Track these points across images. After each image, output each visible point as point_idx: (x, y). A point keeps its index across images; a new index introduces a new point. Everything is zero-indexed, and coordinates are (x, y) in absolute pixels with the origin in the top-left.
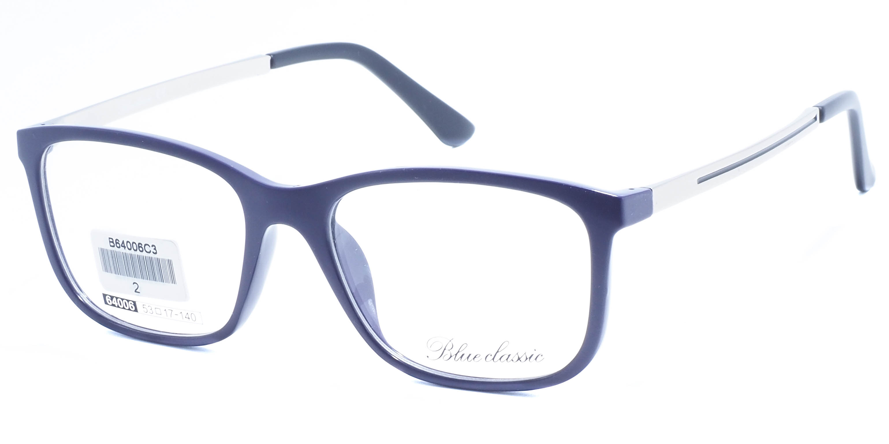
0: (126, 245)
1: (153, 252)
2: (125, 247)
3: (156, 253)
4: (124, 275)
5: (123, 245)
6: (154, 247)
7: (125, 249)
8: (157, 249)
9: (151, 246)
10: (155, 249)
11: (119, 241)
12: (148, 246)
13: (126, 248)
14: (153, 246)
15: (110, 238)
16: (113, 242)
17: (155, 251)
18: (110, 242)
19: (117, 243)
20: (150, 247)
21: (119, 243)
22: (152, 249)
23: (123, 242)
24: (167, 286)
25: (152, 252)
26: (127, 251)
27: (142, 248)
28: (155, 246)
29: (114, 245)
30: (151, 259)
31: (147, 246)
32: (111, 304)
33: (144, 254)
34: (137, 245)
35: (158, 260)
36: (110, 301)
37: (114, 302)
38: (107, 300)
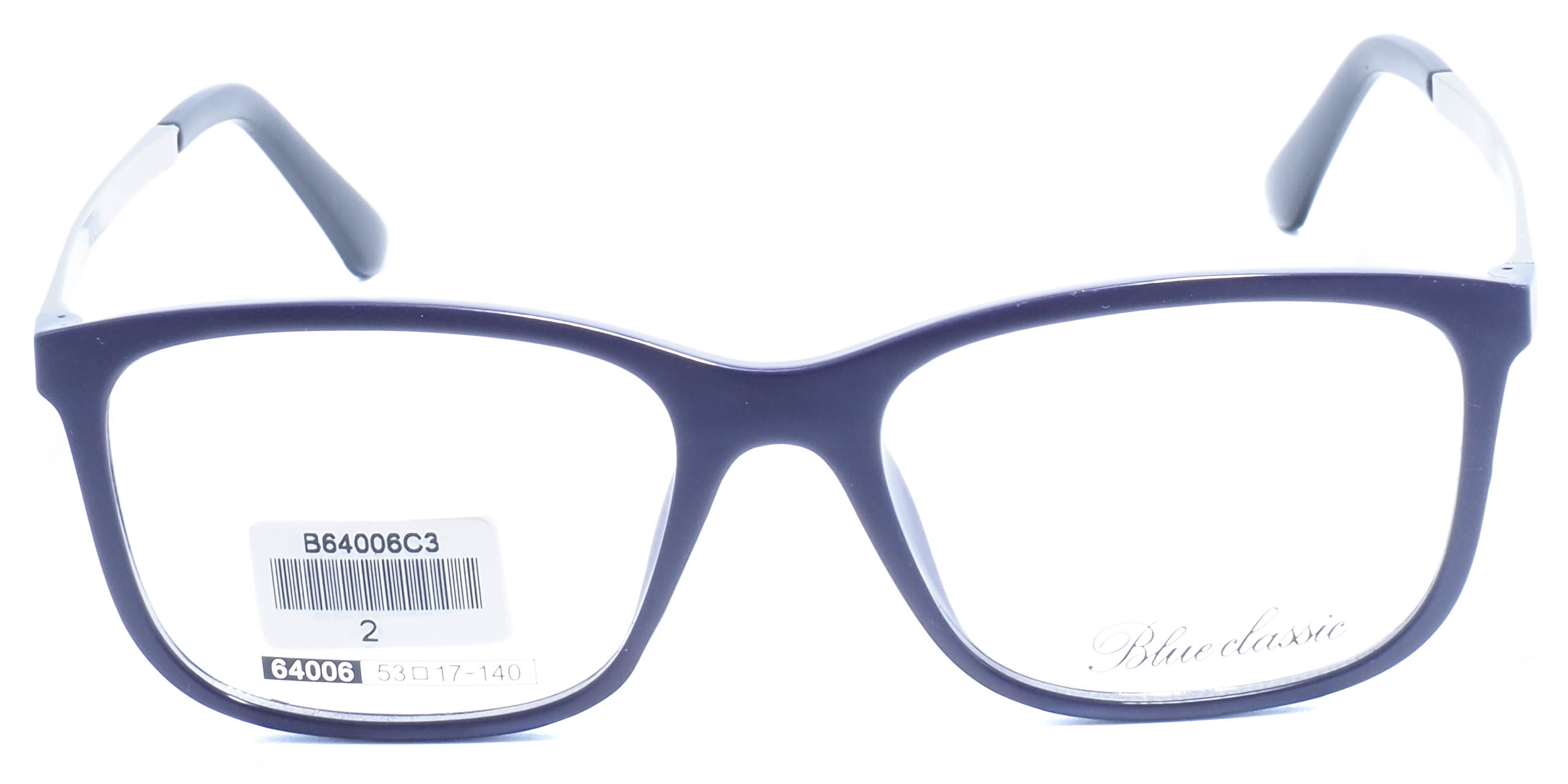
0: (352, 544)
1: (428, 549)
2: (349, 548)
3: (436, 550)
4: (337, 606)
5: (345, 544)
6: (431, 538)
7: (349, 552)
8: (438, 541)
9: (422, 536)
10: (434, 541)
11: (333, 537)
12: (416, 538)
13: (354, 550)
14: (427, 536)
15: (306, 535)
16: (316, 542)
17: (433, 546)
18: (307, 542)
19: (325, 543)
20: (419, 538)
21: (335, 540)
22: (426, 543)
23: (346, 538)
24: (459, 617)
25: (424, 549)
26: (354, 555)
27: (398, 543)
28: (434, 535)
29: (319, 547)
30: (420, 565)
31: (410, 540)
32: (284, 675)
33: (404, 555)
34: (385, 538)
35: (440, 563)
36: (284, 670)
37: (296, 670)
38: (275, 669)
